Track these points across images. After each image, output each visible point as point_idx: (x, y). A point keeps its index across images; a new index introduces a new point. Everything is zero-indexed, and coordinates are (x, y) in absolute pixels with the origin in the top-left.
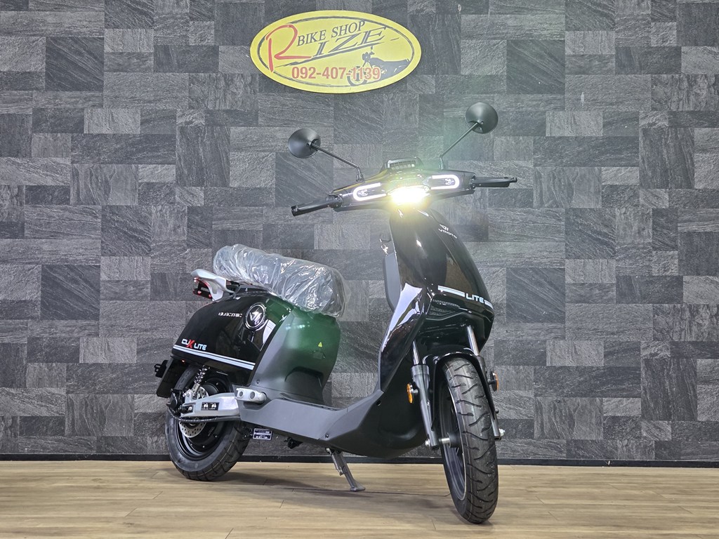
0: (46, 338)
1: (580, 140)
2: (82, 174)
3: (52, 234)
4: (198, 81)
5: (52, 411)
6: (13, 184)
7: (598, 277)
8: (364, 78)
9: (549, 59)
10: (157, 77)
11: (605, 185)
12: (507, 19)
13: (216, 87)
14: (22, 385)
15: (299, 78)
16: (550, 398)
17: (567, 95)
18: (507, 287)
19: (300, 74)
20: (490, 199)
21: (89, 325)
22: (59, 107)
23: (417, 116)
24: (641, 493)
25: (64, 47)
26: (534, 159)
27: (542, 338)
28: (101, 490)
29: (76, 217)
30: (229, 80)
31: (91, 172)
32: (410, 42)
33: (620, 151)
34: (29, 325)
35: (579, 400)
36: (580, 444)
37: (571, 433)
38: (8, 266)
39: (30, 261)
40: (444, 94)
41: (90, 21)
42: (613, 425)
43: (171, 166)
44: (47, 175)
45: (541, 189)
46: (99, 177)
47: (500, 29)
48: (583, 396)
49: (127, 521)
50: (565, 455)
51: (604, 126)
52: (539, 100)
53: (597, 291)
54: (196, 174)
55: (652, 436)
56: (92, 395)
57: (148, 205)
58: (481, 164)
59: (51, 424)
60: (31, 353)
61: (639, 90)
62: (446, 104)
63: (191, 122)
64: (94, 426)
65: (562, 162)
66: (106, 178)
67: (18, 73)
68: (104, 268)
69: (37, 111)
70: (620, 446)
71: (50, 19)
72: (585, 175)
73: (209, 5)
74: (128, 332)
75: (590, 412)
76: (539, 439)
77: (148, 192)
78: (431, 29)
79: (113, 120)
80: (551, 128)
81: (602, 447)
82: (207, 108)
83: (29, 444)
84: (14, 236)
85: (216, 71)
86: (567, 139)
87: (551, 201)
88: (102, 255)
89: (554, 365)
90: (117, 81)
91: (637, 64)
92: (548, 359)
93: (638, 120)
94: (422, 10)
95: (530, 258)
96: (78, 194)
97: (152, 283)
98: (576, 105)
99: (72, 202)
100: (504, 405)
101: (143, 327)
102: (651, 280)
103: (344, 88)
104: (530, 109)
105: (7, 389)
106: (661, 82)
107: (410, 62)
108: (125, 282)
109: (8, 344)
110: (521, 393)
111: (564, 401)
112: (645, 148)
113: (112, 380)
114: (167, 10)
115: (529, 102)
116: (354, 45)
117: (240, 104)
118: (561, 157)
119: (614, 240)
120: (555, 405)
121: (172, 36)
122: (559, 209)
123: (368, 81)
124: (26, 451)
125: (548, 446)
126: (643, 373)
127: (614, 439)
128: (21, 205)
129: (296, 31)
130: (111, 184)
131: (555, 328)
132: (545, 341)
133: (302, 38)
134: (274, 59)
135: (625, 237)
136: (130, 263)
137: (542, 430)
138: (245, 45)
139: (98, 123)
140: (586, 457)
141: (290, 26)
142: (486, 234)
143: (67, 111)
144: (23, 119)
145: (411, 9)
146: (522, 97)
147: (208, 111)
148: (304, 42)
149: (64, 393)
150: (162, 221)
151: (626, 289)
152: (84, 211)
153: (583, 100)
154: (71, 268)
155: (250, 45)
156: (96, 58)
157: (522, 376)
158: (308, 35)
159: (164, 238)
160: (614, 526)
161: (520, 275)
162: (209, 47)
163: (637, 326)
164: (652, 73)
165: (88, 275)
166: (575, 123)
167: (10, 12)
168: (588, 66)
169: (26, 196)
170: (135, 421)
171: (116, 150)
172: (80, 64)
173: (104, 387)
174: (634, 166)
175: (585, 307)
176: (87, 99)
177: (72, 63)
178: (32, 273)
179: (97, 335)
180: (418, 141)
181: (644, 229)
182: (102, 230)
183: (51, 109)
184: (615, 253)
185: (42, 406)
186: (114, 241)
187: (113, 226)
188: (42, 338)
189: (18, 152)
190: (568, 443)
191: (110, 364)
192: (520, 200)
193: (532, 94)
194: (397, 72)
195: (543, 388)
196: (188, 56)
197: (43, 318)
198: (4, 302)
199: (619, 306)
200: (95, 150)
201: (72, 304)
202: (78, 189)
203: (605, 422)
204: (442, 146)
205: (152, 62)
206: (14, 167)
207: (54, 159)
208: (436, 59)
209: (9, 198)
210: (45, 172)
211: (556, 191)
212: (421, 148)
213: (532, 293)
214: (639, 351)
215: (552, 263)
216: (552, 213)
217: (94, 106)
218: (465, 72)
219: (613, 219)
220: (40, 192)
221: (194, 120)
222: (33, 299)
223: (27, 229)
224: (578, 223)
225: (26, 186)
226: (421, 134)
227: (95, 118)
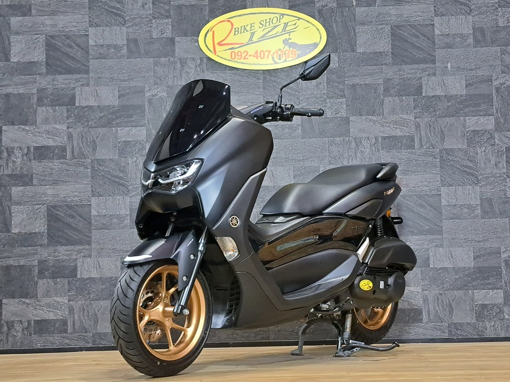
0: (52, 260)
1: (449, 98)
2: (75, 136)
3: (54, 182)
4: (161, 65)
5: (58, 315)
6: (23, 146)
7: (466, 199)
8: (284, 58)
9: (423, 38)
10: (130, 62)
11: (469, 131)
12: (390, 9)
13: (174, 68)
14: (35, 296)
15: (236, 60)
16: (434, 292)
17: (437, 64)
18: (398, 209)
19: (237, 57)
20: (382, 144)
21: (84, 249)
22: (56, 87)
23: (325, 84)
25: (59, 42)
26: (414, 113)
27: (426, 247)
29: (72, 168)
30: (183, 62)
31: (82, 135)
32: (318, 30)
33: (478, 105)
34: (39, 251)
35: (456, 292)
36: (458, 326)
37: (451, 318)
38: (22, 207)
39: (38, 202)
40: (344, 68)
41: (78, 22)
42: (483, 311)
43: (142, 128)
44: (49, 138)
45: (421, 135)
46: (88, 138)
47: (385, 17)
48: (459, 289)
50: (447, 334)
51: (466, 87)
52: (417, 69)
53: (466, 210)
56: (87, 302)
57: (126, 157)
58: (374, 118)
59: (57, 325)
60: (41, 273)
61: (492, 59)
62: (347, 75)
63: (156, 95)
64: (90, 326)
65: (435, 115)
66: (93, 138)
67: (25, 62)
68: (94, 205)
69: (40, 90)
70: (489, 327)
71: (48, 22)
72: (453, 124)
73: (167, 7)
74: (114, 253)
75: (465, 301)
76: (427, 323)
77: (126, 148)
78: (333, 19)
79: (97, 95)
80: (426, 90)
81: (475, 328)
82: (168, 84)
83: (41, 341)
84: (25, 184)
85: (173, 56)
86: (439, 97)
87: (428, 144)
88: (93, 196)
89: (436, 266)
90: (99, 66)
91: (489, 40)
92: (431, 262)
93: (492, 82)
94: (326, 5)
95: (414, 187)
96: (73, 151)
97: (131, 216)
98: (445, 72)
99: (68, 157)
102: (507, 201)
103: (270, 65)
104: (410, 76)
105: (23, 300)
106: (508, 53)
107: (318, 44)
108: (111, 216)
109: (23, 266)
110: (412, 289)
111: (445, 294)
112: (498, 102)
113: (102, 290)
114: (135, 12)
115: (409, 70)
116: (276, 34)
118: (435, 111)
119: (477, 171)
120: (438, 297)
121: (139, 31)
122: (434, 150)
123: (288, 60)
124: (39, 346)
125: (434, 328)
126: (504, 270)
127: (483, 321)
128: (30, 161)
129: (232, 25)
130: (97, 143)
131: (435, 239)
132: (428, 249)
133: (237, 29)
134: (216, 46)
135: (485, 169)
136: (114, 202)
137: (429, 315)
138: (195, 36)
139: (85, 98)
140: (464, 336)
141: (228, 21)
143: (63, 90)
144: (30, 97)
145: (318, 5)
146: (404, 67)
147: (168, 87)
148: (238, 32)
149: (66, 301)
151: (488, 208)
152: (78, 164)
153: (449, 67)
154: (70, 207)
155: (198, 36)
156: (83, 49)
157: (412, 277)
158: (241, 27)
161: (407, 200)
162: (167, 38)
163: (498, 235)
164: (500, 46)
165: (82, 212)
166: (444, 85)
167: (18, 18)
168: (452, 42)
169: (34, 155)
171: (101, 118)
172: (71, 54)
173: (97, 295)
174: (490, 115)
175: (458, 223)
176: (77, 80)
177: (67, 55)
178: (39, 211)
179: (90, 256)
180: (326, 103)
181: (499, 162)
182: (92, 177)
183: (50, 88)
184: (479, 181)
185: (50, 311)
186: (101, 185)
187: (100, 174)
188: (49, 260)
189: (27, 122)
190: (449, 325)
191: (100, 278)
192: (405, 144)
193: (411, 65)
194: (309, 52)
195: (429, 285)
196: (152, 46)
197: (49, 245)
198: (19, 234)
199: (483, 220)
200: (85, 118)
201: (70, 234)
202: (73, 148)
203: (476, 309)
204: (344, 106)
205: (125, 51)
206: (24, 132)
207: (54, 125)
208: (338, 41)
209: (20, 156)
210: (47, 136)
211: (432, 136)
212: (329, 108)
213: (416, 213)
214: (500, 254)
215: (431, 190)
216: (429, 152)
217: (82, 85)
218: (360, 50)
219: (476, 156)
220: (45, 150)
221: (158, 93)
222: (41, 231)
223: (35, 179)
224: (449, 159)
225: (34, 147)
226: (329, 98)
227: (84, 94)
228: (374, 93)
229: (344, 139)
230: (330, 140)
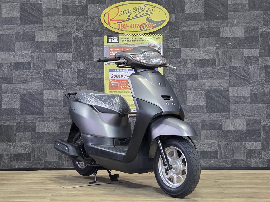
0: (23, 123)
1: (235, 39)
2: (35, 57)
3: (24, 82)
4: (80, 19)
5: (26, 151)
6: (8, 62)
7: (243, 93)
9: (221, 6)
10: (64, 18)
11: (245, 57)
13: (87, 21)
14: (14, 141)
16: (224, 143)
17: (229, 20)
18: (206, 98)
20: (198, 63)
21: (39, 117)
22: (25, 31)
23: (168, 31)
24: (262, 182)
25: (27, 7)
26: (216, 46)
27: (220, 119)
28: (44, 184)
29: (33, 75)
30: (92, 18)
31: (39, 57)
33: (251, 43)
34: (16, 118)
35: (236, 143)
36: (237, 161)
37: (233, 157)
38: (7, 94)
39: (16, 92)
40: (178, 21)
42: (250, 153)
43: (70, 53)
44: (22, 58)
45: (219, 58)
46: (42, 59)
48: (237, 142)
49: (51, 198)
50: (231, 165)
51: (244, 32)
52: (218, 23)
53: (243, 99)
54: (80, 56)
55: (266, 157)
56: (41, 145)
57: (61, 69)
58: (194, 49)
59: (26, 157)
60: (17, 129)
61: (258, 17)
62: (180, 25)
63: (78, 36)
64: (43, 157)
65: (227, 48)
66: (44, 59)
67: (9, 18)
68: (45, 94)
69: (17, 33)
70: (253, 162)
72: (237, 52)
74: (55, 119)
75: (241, 148)
76: (220, 159)
77: (61, 64)
79: (47, 36)
80: (222, 34)
81: (246, 162)
82: (84, 30)
83: (17, 165)
84: (9, 83)
85: (87, 15)
86: (229, 38)
87: (223, 64)
88: (44, 89)
89: (226, 129)
90: (48, 20)
91: (257, 7)
92: (223, 127)
93: (258, 30)
95: (215, 87)
96: (34, 65)
97: (64, 100)
98: (233, 24)
99: (31, 68)
100: (206, 146)
101: (61, 117)
102: (265, 94)
104: (214, 26)
105: (8, 143)
106: (267, 14)
107: (165, 21)
108: (53, 100)
109: (8, 125)
110: (212, 141)
111: (230, 144)
112: (261, 41)
113: (49, 139)
115: (213, 23)
117: (97, 28)
118: (227, 45)
119: (249, 79)
120: (226, 146)
121: (69, 1)
122: (226, 66)
124: (16, 167)
125: (224, 162)
126: (262, 132)
127: (250, 159)
128: (12, 70)
130: (47, 61)
131: (226, 114)
132: (222, 120)
135: (253, 77)
136: (55, 92)
137: (221, 156)
138: (98, 4)
139: (41, 37)
140: (239, 166)
142: (197, 77)
143: (29, 33)
144: (12, 36)
146: (211, 21)
147: (84, 31)
149: (30, 144)
150: (67, 75)
151: (255, 98)
152: (37, 72)
153: (235, 22)
154: (32, 95)
156: (39, 11)
157: (213, 134)
159: (68, 82)
160: (250, 197)
161: (211, 94)
162: (84, 5)
163: (259, 113)
164: (263, 10)
165: (38, 98)
166: (232, 31)
168: (237, 8)
169: (14, 67)
170: (58, 155)
171: (48, 48)
172: (33, 14)
173: (46, 141)
174: (257, 48)
175: (238, 106)
176: (36, 28)
177: (30, 13)
178: (17, 97)
179: (43, 121)
180: (168, 41)
181: (261, 74)
182: (44, 79)
183: (22, 32)
184: (250, 84)
185: (22, 149)
186: (48, 83)
187: (48, 78)
188: (21, 123)
189: (10, 49)
190: (232, 161)
191: (48, 132)
192: (211, 63)
193: (214, 20)
194: (160, 25)
195: (221, 139)
196: (76, 9)
197: (21, 115)
198: (6, 109)
199: (251, 105)
200: (40, 48)
201: (32, 109)
202: (34, 63)
203: (247, 152)
204: (178, 43)
205: (62, 12)
206: (8, 55)
207: (24, 52)
208: (175, 7)
209: (7, 68)
210: (21, 57)
211: (225, 59)
212: (170, 43)
213: (216, 100)
214: (260, 123)
215: (224, 88)
216: (223, 68)
217: (39, 30)
218: (187, 12)
219: (249, 70)
220: (19, 65)
221: (79, 35)
222: (17, 107)
223: (14, 80)
224: (234, 72)
225: (13, 63)
226: (170, 38)
227: (40, 35)
228: (194, 35)
229: (178, 60)
230: (171, 61)
